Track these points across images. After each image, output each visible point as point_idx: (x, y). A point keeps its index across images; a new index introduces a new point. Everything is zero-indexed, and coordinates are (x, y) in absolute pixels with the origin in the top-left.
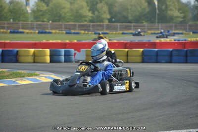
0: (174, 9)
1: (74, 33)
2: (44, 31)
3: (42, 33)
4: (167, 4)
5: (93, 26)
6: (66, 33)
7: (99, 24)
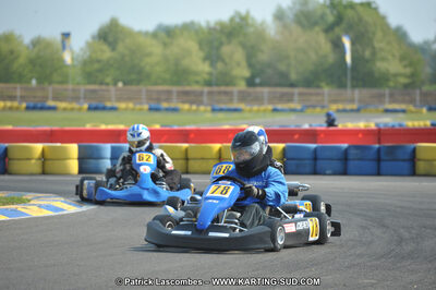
0: (390, 57)
1: (167, 110)
2: (101, 105)
3: (96, 108)
4: (374, 48)
5: (210, 93)
6: (150, 109)
7: (223, 88)
